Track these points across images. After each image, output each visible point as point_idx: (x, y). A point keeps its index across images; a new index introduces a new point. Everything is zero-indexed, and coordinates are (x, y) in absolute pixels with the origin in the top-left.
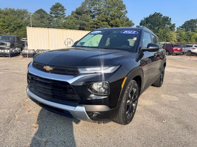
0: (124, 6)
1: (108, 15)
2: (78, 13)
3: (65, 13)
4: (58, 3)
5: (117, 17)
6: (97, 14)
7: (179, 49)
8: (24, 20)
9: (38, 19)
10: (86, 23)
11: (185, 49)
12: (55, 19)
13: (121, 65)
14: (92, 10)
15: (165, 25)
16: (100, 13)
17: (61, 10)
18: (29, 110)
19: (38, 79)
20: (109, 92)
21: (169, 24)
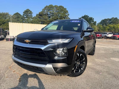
0: (67, 11)
1: (58, 16)
2: (40, 15)
3: (32, 15)
4: (28, 9)
5: (63, 17)
6: (52, 15)
7: (100, 35)
8: (7, 19)
9: (15, 19)
10: (45, 21)
11: (103, 35)
12: (26, 19)
13: (74, 38)
14: (49, 14)
15: (90, 22)
16: (53, 15)
17: (29, 13)
18: (14, 71)
19: (21, 48)
20: (67, 55)
21: (93, 21)
